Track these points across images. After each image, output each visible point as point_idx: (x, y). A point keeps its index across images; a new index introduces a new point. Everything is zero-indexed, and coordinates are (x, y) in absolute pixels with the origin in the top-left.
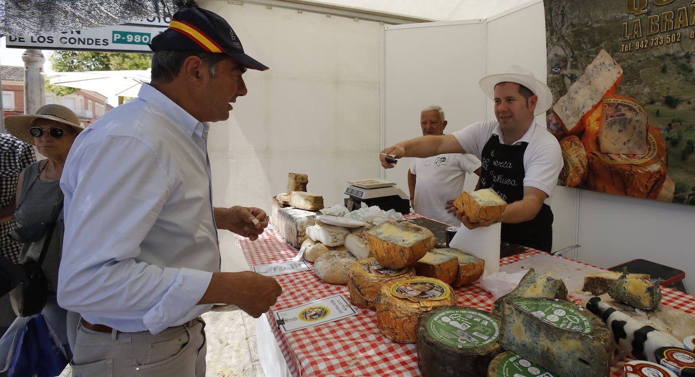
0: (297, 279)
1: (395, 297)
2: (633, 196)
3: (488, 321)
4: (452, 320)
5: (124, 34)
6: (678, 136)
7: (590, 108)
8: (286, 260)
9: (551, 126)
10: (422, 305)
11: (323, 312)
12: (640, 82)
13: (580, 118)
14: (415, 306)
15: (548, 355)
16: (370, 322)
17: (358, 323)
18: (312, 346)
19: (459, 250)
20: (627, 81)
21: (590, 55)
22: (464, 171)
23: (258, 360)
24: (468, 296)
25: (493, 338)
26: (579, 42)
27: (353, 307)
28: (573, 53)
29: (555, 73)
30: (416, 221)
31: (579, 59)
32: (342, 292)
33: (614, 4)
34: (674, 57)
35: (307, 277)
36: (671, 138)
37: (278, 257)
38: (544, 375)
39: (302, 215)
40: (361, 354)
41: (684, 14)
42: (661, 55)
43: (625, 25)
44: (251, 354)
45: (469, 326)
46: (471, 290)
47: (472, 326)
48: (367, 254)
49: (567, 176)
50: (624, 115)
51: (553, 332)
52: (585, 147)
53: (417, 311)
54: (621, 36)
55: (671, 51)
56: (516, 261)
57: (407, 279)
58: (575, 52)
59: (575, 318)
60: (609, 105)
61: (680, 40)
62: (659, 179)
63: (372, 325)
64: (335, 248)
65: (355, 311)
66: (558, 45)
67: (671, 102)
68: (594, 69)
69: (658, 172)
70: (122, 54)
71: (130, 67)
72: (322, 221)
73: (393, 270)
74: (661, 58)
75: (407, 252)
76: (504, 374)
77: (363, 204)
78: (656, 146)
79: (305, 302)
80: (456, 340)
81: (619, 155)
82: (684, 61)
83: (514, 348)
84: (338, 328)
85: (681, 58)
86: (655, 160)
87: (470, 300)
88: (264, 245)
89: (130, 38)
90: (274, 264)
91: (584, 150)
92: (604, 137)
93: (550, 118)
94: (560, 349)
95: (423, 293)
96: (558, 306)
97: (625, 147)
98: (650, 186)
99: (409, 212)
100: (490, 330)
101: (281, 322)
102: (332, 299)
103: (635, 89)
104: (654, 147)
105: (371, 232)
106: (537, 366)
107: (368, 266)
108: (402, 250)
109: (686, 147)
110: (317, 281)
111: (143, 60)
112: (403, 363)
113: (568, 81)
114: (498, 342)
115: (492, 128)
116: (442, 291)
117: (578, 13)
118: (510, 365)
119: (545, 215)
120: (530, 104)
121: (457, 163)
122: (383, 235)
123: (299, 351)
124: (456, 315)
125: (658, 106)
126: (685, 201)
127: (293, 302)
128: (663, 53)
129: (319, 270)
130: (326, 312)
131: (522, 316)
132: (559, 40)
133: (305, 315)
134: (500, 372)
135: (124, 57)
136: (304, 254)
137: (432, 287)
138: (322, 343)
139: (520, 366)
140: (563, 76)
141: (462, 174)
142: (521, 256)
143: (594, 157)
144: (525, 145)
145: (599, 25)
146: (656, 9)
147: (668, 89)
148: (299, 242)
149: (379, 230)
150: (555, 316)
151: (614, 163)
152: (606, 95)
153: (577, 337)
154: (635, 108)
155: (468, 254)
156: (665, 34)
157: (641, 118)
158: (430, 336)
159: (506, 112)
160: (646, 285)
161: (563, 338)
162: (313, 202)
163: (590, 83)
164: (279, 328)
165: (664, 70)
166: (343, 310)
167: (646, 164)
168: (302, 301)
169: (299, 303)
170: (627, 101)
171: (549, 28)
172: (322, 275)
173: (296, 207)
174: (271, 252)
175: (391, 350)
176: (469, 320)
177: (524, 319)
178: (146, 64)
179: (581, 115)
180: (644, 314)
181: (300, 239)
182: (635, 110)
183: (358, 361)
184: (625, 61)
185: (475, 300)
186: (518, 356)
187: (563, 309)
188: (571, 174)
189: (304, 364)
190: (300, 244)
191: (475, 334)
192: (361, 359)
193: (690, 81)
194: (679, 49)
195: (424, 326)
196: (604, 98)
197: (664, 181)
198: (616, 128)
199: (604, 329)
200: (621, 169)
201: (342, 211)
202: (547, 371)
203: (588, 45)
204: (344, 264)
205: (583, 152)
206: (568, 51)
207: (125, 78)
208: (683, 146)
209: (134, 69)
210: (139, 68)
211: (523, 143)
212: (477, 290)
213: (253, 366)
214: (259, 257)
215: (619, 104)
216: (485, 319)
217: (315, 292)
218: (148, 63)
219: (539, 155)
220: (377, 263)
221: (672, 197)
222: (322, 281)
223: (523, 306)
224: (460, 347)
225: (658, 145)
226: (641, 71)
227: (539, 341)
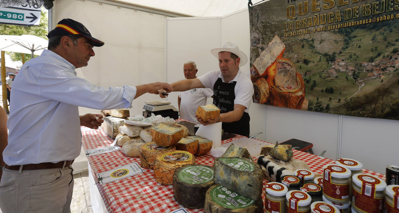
0: (112, 155)
1: (163, 161)
2: (290, 108)
3: (209, 170)
4: (191, 171)
5: (5, 13)
6: (310, 78)
7: (270, 64)
8: (106, 146)
9: (253, 73)
10: (177, 165)
11: (125, 172)
12: (293, 52)
13: (266, 69)
14: (173, 165)
15: (235, 184)
16: (150, 176)
17: (144, 176)
18: (117, 190)
19: (200, 137)
20: (288, 51)
21: (270, 38)
22: (206, 97)
23: (91, 206)
24: (204, 160)
25: (211, 179)
26: (265, 31)
27: (142, 168)
28: (262, 36)
29: (254, 46)
30: (181, 123)
31: (265, 39)
32: (137, 161)
33: (281, 13)
34: (307, 41)
35: (118, 154)
36: (306, 80)
37: (102, 144)
38: (233, 194)
39: (117, 121)
40: (144, 192)
41: (311, 20)
42: (301, 39)
43: (286, 24)
44: (86, 203)
45: (199, 174)
46: (205, 157)
47: (201, 174)
48: (151, 140)
49: (260, 98)
50: (286, 68)
51: (237, 172)
52: (268, 83)
53: (174, 167)
54: (284, 29)
55: (306, 38)
56: (230, 141)
57: (171, 152)
58: (263, 36)
59: (247, 165)
60: (279, 63)
61: (309, 33)
62: (301, 99)
63: (151, 177)
64: (134, 138)
65: (143, 170)
66: (255, 32)
67: (306, 62)
68: (272, 45)
69: (301, 96)
70: (4, 25)
71: (9, 33)
72: (128, 123)
73: (164, 148)
74: (302, 41)
75: (171, 138)
76: (213, 195)
77: (153, 114)
78: (300, 83)
79: (115, 167)
80: (192, 181)
81: (284, 87)
82: (311, 43)
83: (220, 182)
84: (132, 180)
85: (310, 41)
86: (300, 90)
87: (204, 162)
88: (94, 138)
89: (9, 16)
90: (99, 148)
91: (268, 85)
92: (277, 78)
93: (252, 69)
94: (240, 181)
95: (178, 159)
96: (241, 160)
97: (286, 84)
98: (297, 103)
99: (178, 118)
100: (210, 175)
101: (101, 179)
102: (131, 165)
103: (291, 55)
104: (299, 84)
105: (152, 128)
106: (230, 190)
107: (151, 146)
108: (168, 136)
109: (313, 84)
110: (123, 156)
111: (19, 29)
112: (166, 195)
113: (260, 50)
114: (213, 180)
115: (218, 74)
116: (188, 157)
117: (265, 16)
118: (217, 191)
119: (245, 118)
120: (237, 62)
121: (202, 92)
122: (159, 129)
123: (110, 193)
124: (194, 168)
125: (301, 64)
126: (313, 110)
127: (108, 168)
128: (302, 39)
129: (125, 150)
130: (126, 172)
131: (223, 166)
132: (256, 29)
133: (114, 174)
134: (212, 194)
135: (5, 27)
136: (117, 143)
137: (184, 155)
138: (123, 188)
139: (222, 191)
140: (258, 48)
141: (205, 98)
142: (233, 139)
143: (272, 88)
144: (235, 83)
145: (275, 23)
146: (299, 17)
147: (305, 55)
148: (115, 135)
149: (157, 127)
150: (239, 165)
151: (282, 91)
152: (278, 57)
153: (247, 174)
154: (291, 64)
155: (204, 138)
156: (304, 29)
157: (293, 69)
158: (179, 180)
159: (225, 67)
160: (286, 149)
161: (241, 175)
162: (123, 113)
163: (270, 52)
164: (99, 182)
165: (303, 47)
166: (136, 171)
167: (296, 92)
168: (114, 167)
169: (112, 168)
170: (287, 61)
171: (251, 23)
172: (126, 153)
173: (114, 116)
174: (98, 142)
175: (160, 189)
176: (200, 171)
177: (224, 168)
178: (21, 32)
179: (266, 67)
180: (284, 163)
181: (115, 134)
182: (291, 66)
183: (142, 196)
184: (286, 41)
185: (207, 162)
186: (221, 186)
187: (242, 161)
188: (262, 97)
189: (111, 200)
190: (115, 137)
191: (202, 177)
192: (143, 195)
193: (314, 52)
194: (309, 36)
195: (177, 175)
196: (277, 59)
197: (304, 100)
198: (282, 74)
199: (259, 169)
200: (285, 95)
201: (141, 118)
202: (234, 192)
203: (270, 33)
204: (138, 146)
205: (267, 86)
206: (260, 35)
207: (6, 40)
208: (312, 83)
209: (13, 35)
210: (16, 34)
211: (234, 82)
212: (209, 157)
213: (88, 209)
214: (91, 145)
215: (284, 62)
216: (208, 170)
217: (122, 162)
218: (22, 31)
219: (242, 87)
220: (156, 144)
221: (307, 108)
222: (126, 156)
223: (224, 161)
224: (193, 184)
225: (301, 82)
226: (293, 46)
227: (231, 178)
